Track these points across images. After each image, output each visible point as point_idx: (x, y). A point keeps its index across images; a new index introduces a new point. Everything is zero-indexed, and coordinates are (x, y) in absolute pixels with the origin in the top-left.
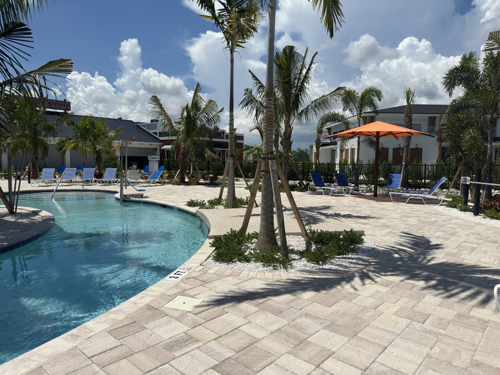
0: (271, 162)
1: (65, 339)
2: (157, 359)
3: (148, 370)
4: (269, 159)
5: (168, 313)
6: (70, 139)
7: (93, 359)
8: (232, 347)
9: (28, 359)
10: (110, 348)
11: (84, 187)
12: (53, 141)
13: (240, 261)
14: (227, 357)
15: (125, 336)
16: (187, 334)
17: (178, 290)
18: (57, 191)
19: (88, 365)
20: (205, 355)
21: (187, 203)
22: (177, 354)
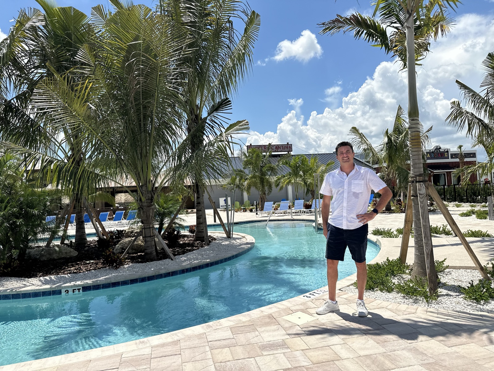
0: (419, 185)
1: (203, 327)
2: (249, 353)
3: (238, 359)
4: (416, 182)
5: (281, 323)
6: (284, 176)
7: (210, 343)
8: (312, 359)
9: (176, 334)
10: (224, 338)
11: (293, 217)
12: (273, 179)
13: (381, 290)
14: (302, 365)
15: (239, 333)
16: (284, 341)
17: (302, 307)
18: (270, 221)
19: (204, 346)
20: (286, 359)
21: (373, 232)
22: (265, 353)
